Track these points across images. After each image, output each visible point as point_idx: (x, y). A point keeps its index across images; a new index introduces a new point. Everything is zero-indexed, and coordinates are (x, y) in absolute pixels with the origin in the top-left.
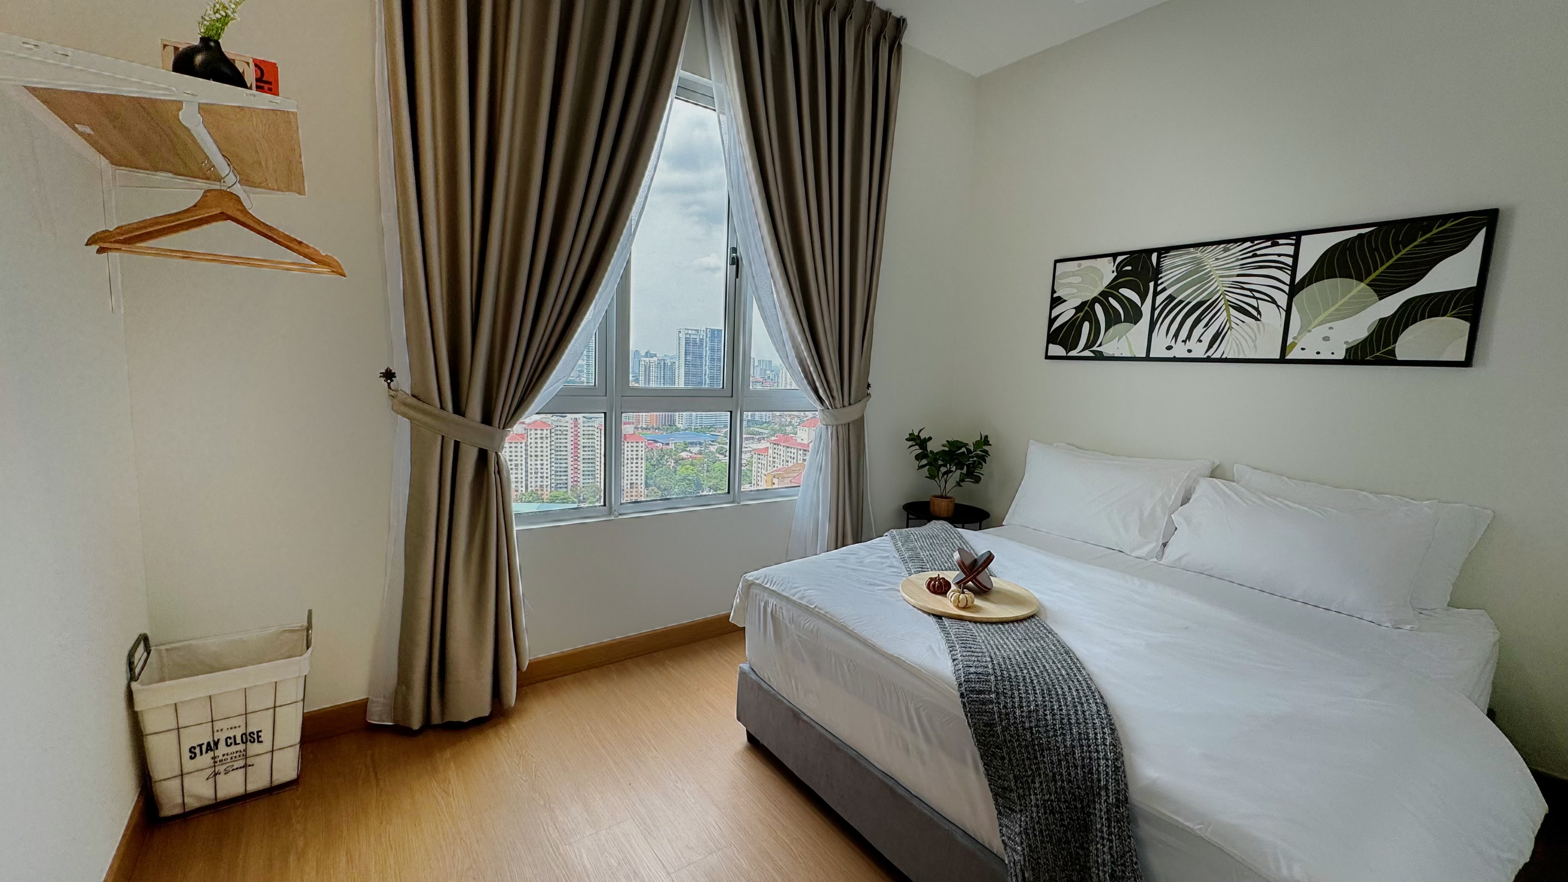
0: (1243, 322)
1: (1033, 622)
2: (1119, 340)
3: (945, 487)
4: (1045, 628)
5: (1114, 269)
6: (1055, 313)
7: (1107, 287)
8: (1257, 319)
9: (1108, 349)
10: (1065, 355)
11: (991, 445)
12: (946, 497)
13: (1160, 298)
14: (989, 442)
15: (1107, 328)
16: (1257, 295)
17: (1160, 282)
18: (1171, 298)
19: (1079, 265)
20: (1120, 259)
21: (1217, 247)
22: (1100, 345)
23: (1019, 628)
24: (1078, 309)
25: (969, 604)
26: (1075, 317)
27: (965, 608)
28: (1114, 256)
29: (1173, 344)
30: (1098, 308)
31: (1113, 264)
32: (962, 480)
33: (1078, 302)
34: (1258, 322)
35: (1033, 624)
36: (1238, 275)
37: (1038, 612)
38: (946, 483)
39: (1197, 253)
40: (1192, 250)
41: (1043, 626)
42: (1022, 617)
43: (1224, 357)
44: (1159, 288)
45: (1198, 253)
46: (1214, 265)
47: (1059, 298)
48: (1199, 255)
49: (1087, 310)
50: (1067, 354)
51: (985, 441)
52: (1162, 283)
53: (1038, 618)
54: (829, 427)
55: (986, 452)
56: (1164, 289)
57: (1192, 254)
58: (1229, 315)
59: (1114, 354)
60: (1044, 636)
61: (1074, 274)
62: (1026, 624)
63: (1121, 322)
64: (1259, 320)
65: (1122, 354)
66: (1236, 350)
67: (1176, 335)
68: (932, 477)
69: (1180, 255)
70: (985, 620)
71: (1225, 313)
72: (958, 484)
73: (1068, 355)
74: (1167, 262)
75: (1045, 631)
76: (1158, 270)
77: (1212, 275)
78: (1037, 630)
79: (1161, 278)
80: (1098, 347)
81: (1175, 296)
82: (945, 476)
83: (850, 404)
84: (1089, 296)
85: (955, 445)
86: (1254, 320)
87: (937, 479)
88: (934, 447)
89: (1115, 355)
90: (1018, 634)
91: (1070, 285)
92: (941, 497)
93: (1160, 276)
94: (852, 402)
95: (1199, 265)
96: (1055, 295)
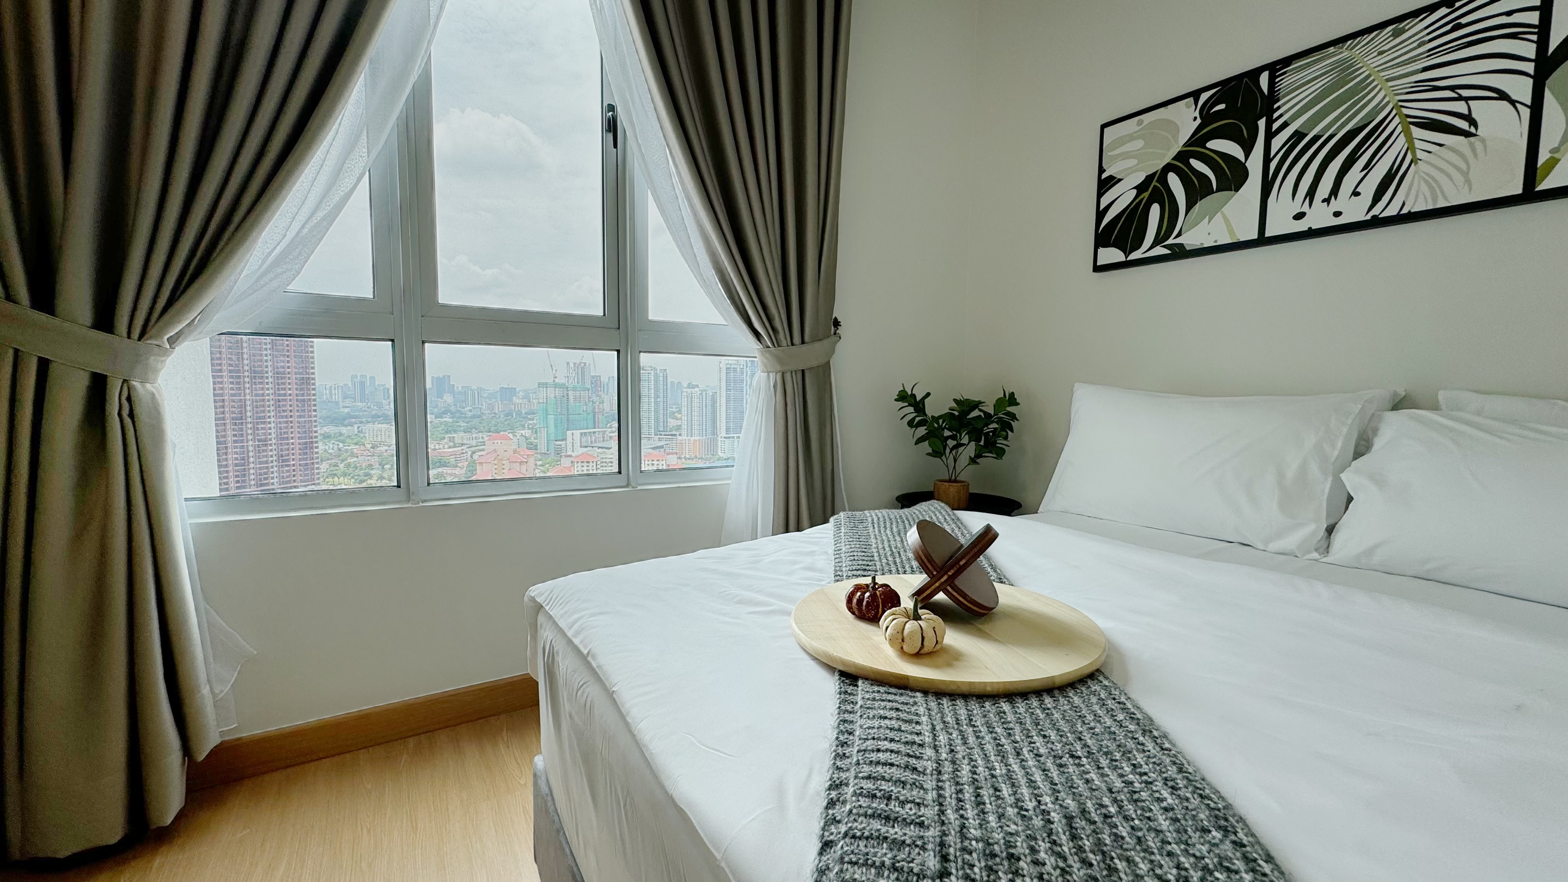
0: (1441, 145)
1: (1094, 693)
2: (1209, 222)
3: (955, 467)
4: (1132, 718)
5: (1197, 114)
6: (1104, 202)
7: (1185, 145)
8: (1467, 134)
9: (1190, 239)
10: (1124, 259)
11: (1019, 404)
12: (955, 481)
13: (1277, 142)
14: (1016, 399)
15: (1189, 207)
16: (1465, 93)
17: (1275, 115)
18: (1298, 136)
19: (1140, 123)
20: (1204, 97)
21: (1381, 33)
22: (1179, 234)
23: (1057, 715)
24: (1141, 188)
25: (929, 645)
26: (1137, 201)
27: (919, 656)
28: (1195, 95)
29: (1305, 208)
30: (1173, 180)
31: (1194, 107)
32: (978, 456)
33: (1140, 178)
34: (1472, 139)
35: (1094, 700)
36: (1426, 69)
37: (1105, 664)
38: (955, 461)
39: (1341, 53)
40: (1332, 49)
41: (1124, 709)
42: (1065, 680)
43: (1405, 211)
44: (1275, 126)
45: (1344, 53)
46: (1374, 65)
47: (1111, 178)
48: (1346, 54)
49: (1155, 186)
50: (1126, 258)
51: (1012, 400)
52: (1281, 116)
53: (1106, 683)
54: (771, 374)
55: (1013, 417)
56: (1285, 125)
57: (1332, 57)
58: (1410, 139)
59: (1202, 244)
60: (1131, 744)
61: (1131, 138)
62: (1077, 700)
63: (1213, 192)
64: (1475, 135)
65: (1216, 241)
66: (1428, 194)
67: (1311, 193)
68: (937, 453)
69: (1308, 65)
70: (965, 689)
71: (1402, 139)
72: (973, 461)
73: (1128, 259)
74: (1286, 81)
75: (1132, 727)
76: (1273, 96)
77: (1373, 81)
78: (1109, 722)
79: (1279, 108)
80: (1175, 238)
81: (1306, 132)
82: (954, 452)
83: (803, 342)
84: (1158, 165)
85: (966, 406)
86: (1462, 138)
87: (944, 458)
88: (935, 408)
89: (1205, 246)
90: (1053, 735)
91: (1126, 156)
92: (950, 481)
93: (1276, 106)
94: (807, 338)
95: (1346, 70)
96: (1104, 176)
